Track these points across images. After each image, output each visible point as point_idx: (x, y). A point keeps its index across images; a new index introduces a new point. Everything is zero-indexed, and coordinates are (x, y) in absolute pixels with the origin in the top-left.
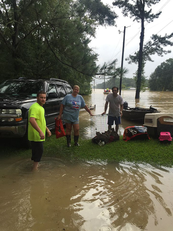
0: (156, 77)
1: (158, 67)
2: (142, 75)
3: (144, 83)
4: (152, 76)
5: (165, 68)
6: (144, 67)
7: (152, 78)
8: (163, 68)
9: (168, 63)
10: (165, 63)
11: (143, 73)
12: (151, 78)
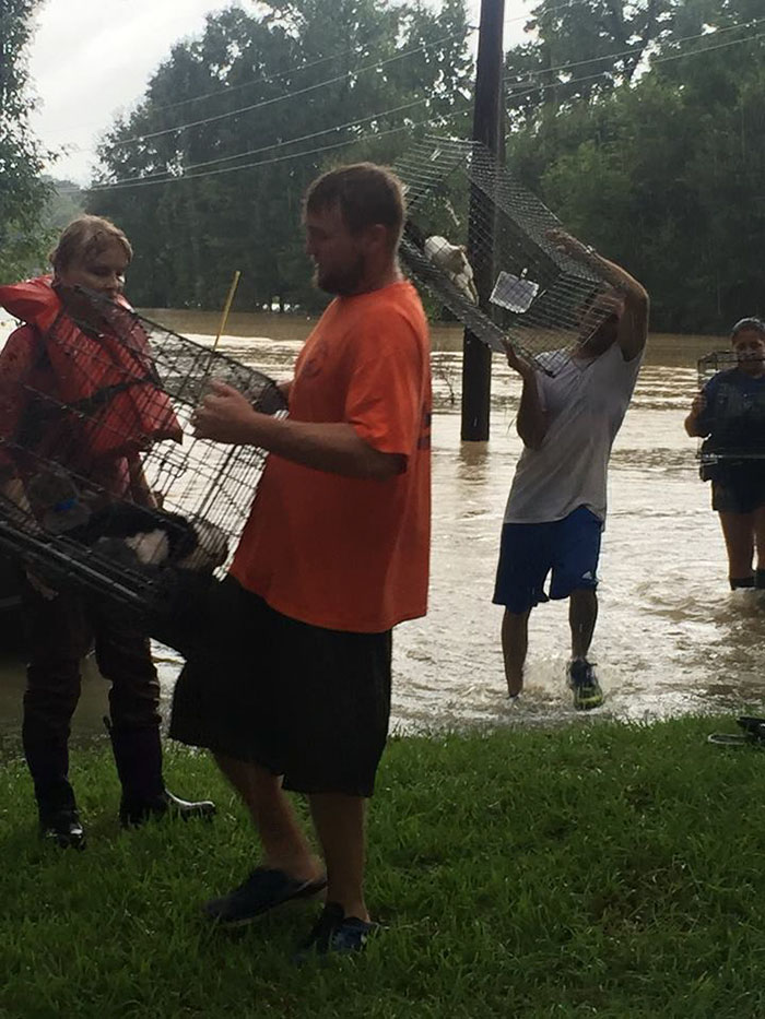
0: (166, 155)
1: (179, 53)
2: (13, 125)
3: (27, 217)
4: (124, 147)
5: (242, 70)
6: (21, 39)
7: (118, 167)
8: (224, 73)
9: (269, 18)
10: (250, 23)
11: (16, 112)
12: (105, 168)
